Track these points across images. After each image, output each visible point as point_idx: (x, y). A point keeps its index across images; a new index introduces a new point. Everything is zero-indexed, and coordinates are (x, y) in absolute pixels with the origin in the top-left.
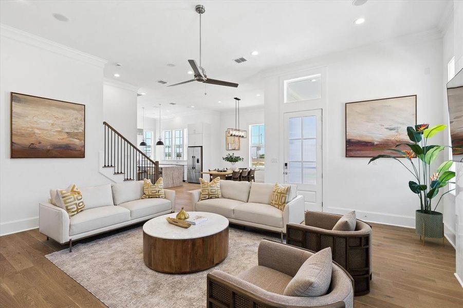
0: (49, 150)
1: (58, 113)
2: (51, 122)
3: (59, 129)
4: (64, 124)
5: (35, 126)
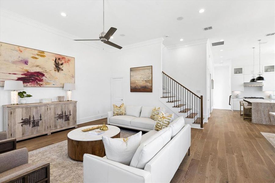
0: (140, 89)
1: (142, 72)
2: (140, 77)
3: (143, 79)
4: (144, 77)
5: (136, 79)
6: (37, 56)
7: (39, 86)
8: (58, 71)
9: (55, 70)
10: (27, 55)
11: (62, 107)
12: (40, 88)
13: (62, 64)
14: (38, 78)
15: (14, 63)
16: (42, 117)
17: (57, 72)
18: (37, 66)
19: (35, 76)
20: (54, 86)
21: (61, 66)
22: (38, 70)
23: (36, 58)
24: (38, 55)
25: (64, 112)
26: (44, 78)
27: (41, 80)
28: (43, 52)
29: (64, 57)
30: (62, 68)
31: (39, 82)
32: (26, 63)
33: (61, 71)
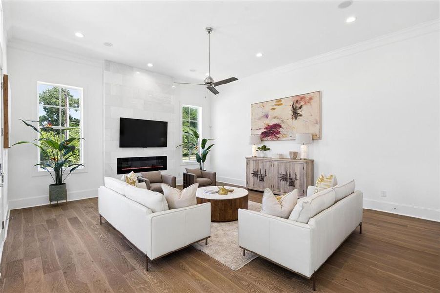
6: (275, 107)
7: (276, 139)
8: (296, 118)
9: (292, 118)
10: (267, 109)
11: (285, 165)
12: (278, 141)
13: (300, 108)
14: (276, 131)
15: (259, 119)
16: (267, 172)
17: (294, 120)
18: (275, 117)
19: (274, 129)
20: (291, 138)
21: (299, 111)
22: (276, 121)
23: (274, 109)
24: (276, 105)
25: (288, 174)
26: (281, 130)
27: (279, 133)
28: (280, 100)
29: (303, 97)
30: (301, 113)
31: (276, 135)
32: (267, 117)
33: (299, 117)
